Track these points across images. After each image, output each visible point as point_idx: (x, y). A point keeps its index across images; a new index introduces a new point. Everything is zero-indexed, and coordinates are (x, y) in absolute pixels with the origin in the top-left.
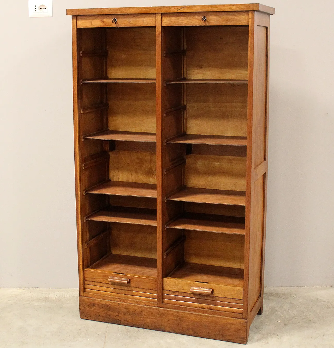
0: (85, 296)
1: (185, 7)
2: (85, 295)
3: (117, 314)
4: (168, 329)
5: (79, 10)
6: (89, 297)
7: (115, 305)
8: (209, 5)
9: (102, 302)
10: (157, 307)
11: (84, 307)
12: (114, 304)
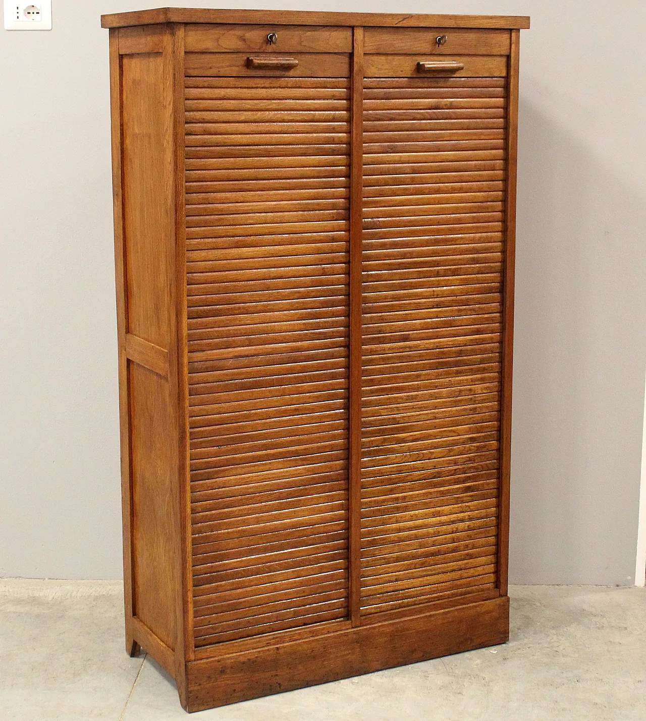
0: (198, 660)
1: (410, 16)
2: (199, 656)
3: (274, 673)
4: (375, 665)
5: (196, 10)
6: (208, 658)
7: (269, 655)
8: (453, 16)
9: (242, 659)
10: (352, 628)
11: (200, 685)
12: (267, 653)
